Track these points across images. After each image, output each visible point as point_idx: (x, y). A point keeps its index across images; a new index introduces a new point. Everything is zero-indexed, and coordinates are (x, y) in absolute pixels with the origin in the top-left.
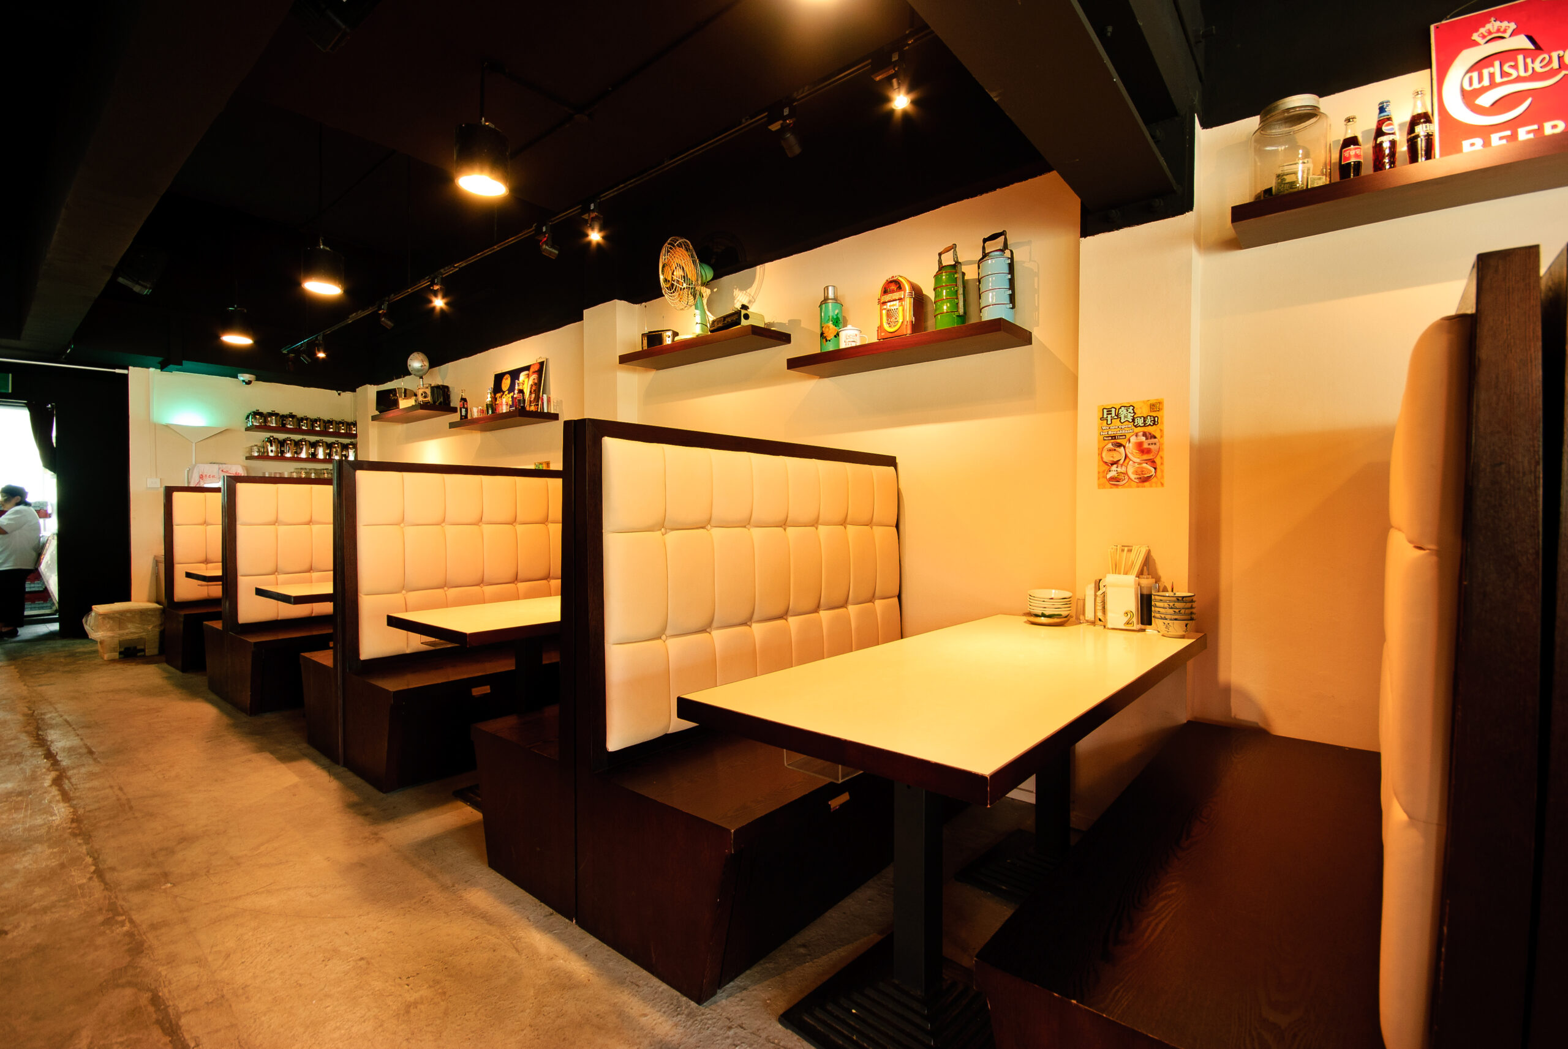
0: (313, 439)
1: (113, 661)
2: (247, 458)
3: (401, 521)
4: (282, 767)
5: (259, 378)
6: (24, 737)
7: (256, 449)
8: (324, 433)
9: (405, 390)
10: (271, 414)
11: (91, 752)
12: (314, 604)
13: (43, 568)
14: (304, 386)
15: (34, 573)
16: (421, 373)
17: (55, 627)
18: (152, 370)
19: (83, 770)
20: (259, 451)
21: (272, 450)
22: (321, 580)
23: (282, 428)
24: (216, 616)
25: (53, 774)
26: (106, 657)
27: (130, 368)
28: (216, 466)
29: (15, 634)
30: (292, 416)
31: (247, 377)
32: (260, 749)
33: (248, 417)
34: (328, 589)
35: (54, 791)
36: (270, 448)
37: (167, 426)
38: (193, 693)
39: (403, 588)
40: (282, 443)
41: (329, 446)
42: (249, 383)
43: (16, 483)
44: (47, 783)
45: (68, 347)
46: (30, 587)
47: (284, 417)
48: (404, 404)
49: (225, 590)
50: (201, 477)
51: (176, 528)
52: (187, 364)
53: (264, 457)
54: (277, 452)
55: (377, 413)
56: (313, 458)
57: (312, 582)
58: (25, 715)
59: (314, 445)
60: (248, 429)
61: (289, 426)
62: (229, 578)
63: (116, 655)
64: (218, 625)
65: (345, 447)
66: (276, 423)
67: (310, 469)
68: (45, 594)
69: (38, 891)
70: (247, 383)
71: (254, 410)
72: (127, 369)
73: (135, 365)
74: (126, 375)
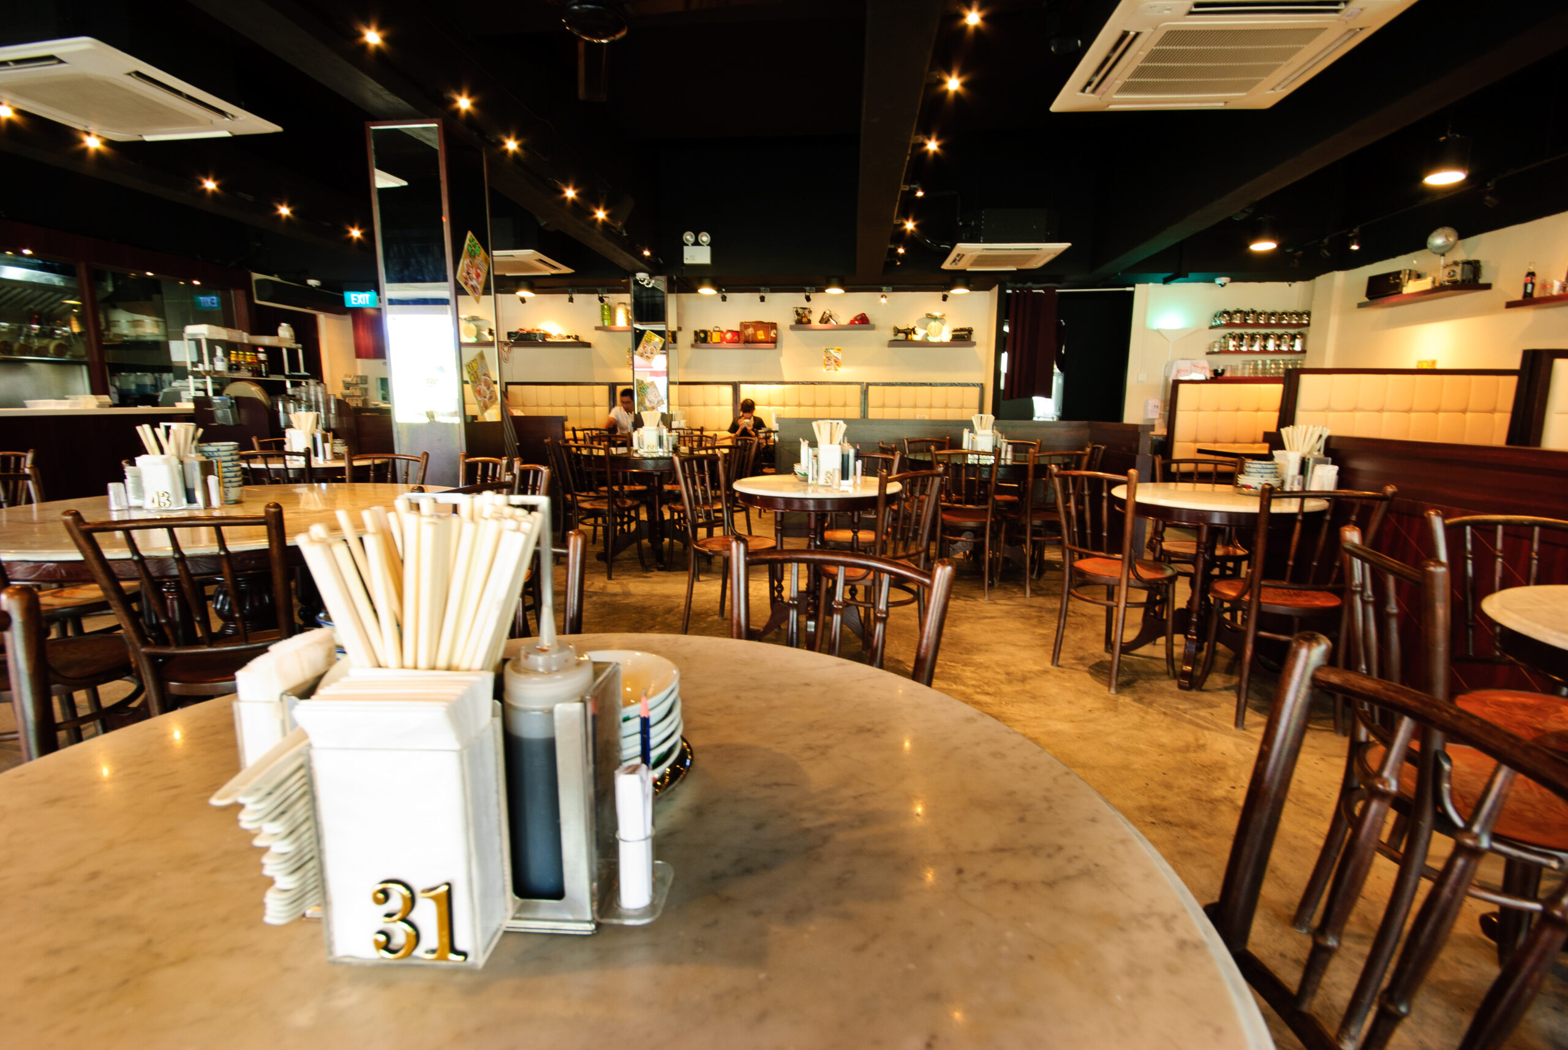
0: (1267, 331)
2: (1211, 353)
7: (1217, 345)
8: (1278, 325)
9: (1410, 271)
10: (1237, 312)
16: (1442, 251)
18: (1150, 285)
20: (1220, 347)
21: (1232, 344)
23: (1244, 323)
27: (1137, 285)
28: (1187, 362)
30: (1253, 312)
31: (1221, 279)
37: (1158, 331)
40: (1241, 337)
41: (1280, 337)
42: (1224, 285)
47: (1247, 314)
48: (1411, 287)
50: (1178, 371)
52: (1191, 275)
53: (1225, 351)
54: (1236, 346)
55: (1366, 300)
56: (1264, 350)
59: (1266, 337)
60: (1215, 327)
61: (1249, 322)
65: (1293, 337)
66: (1239, 320)
70: (1222, 286)
71: (1222, 309)
72: (1133, 286)
73: (1139, 283)
74: (1132, 294)
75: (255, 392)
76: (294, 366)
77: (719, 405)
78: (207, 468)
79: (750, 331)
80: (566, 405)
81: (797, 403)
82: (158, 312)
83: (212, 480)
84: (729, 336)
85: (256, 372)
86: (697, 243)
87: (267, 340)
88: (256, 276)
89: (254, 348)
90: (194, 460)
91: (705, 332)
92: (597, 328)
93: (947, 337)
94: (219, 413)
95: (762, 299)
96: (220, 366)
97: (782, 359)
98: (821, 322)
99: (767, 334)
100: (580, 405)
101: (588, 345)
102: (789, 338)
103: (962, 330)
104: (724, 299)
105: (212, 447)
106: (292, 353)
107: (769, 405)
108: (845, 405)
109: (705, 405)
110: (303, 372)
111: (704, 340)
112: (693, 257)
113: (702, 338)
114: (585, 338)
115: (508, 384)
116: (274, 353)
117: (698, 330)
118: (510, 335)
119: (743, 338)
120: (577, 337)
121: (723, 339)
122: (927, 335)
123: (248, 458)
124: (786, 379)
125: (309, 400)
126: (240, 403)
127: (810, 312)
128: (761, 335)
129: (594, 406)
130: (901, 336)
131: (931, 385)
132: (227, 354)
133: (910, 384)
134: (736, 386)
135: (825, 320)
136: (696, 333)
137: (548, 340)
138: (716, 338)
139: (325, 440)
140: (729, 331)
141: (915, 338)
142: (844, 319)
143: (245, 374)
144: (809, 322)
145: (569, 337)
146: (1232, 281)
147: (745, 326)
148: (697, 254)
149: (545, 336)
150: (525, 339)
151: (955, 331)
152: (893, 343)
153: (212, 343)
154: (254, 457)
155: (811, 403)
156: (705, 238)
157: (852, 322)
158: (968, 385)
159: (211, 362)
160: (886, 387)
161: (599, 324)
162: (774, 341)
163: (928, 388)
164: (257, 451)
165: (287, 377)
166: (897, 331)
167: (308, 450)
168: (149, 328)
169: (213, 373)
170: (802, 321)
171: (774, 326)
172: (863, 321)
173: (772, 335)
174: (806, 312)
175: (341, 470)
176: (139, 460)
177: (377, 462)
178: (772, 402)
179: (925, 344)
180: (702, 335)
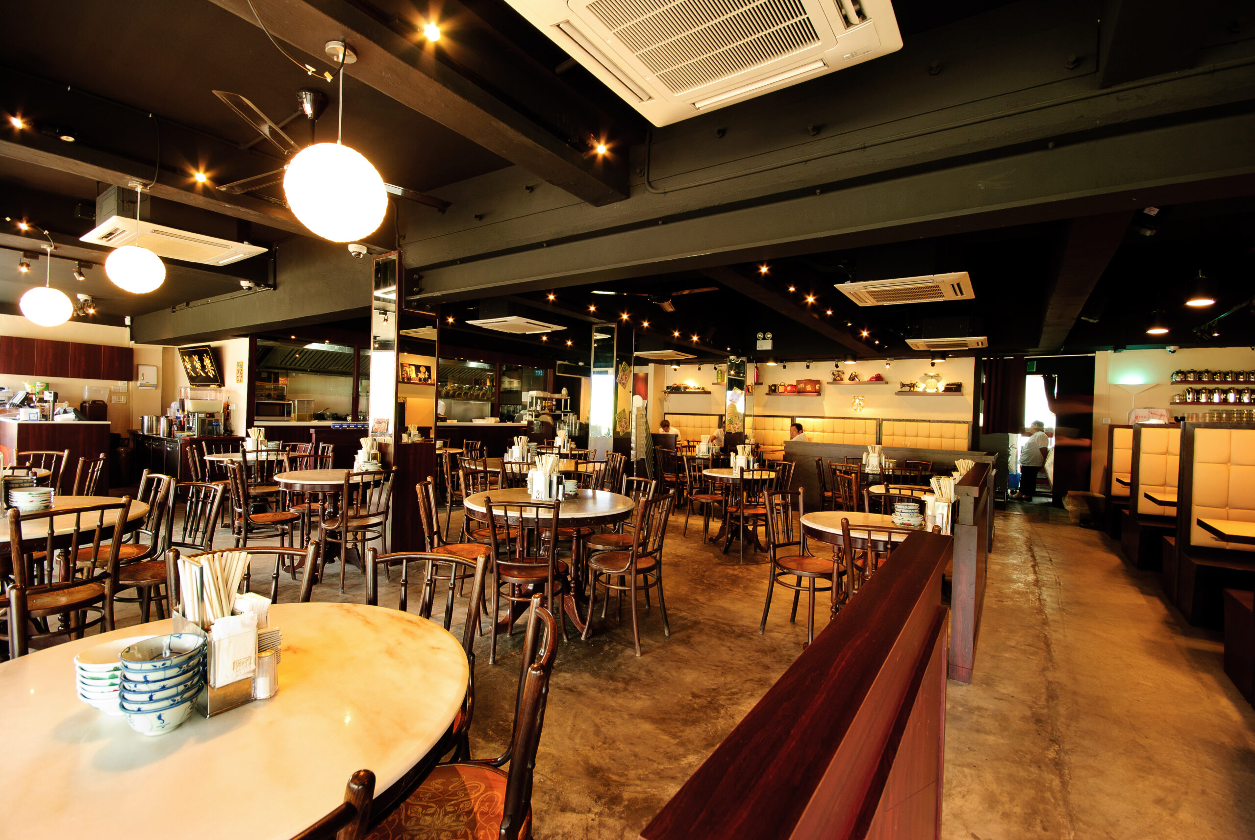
0: (1226, 387)
1: (1075, 524)
2: (1171, 404)
3: (1228, 461)
4: (1141, 596)
5: (1181, 347)
6: (1024, 546)
7: (1177, 397)
8: (1236, 381)
10: (1190, 372)
11: (1051, 560)
12: (1166, 507)
13: (1047, 465)
14: (1221, 347)
15: (1042, 469)
17: (1050, 500)
18: (1109, 351)
19: (1046, 566)
20: (1179, 399)
21: (1190, 397)
22: (1171, 493)
23: (1199, 381)
24: (1127, 507)
25: (1033, 563)
26: (1072, 521)
27: (1097, 352)
28: (1147, 410)
29: (1031, 500)
30: (1207, 371)
31: (1172, 348)
32: (1132, 585)
33: (1172, 376)
34: (1174, 498)
35: (1031, 569)
36: (1188, 396)
37: (1118, 386)
38: (1111, 549)
39: (1227, 505)
40: (1198, 392)
41: (1240, 392)
42: (1174, 352)
43: (1040, 420)
44: (1029, 566)
45: (1062, 348)
46: (1039, 475)
47: (1200, 373)
49: (1131, 492)
50: (1136, 417)
51: (1115, 450)
52: (1127, 347)
53: (1184, 402)
54: (1193, 398)
56: (1225, 402)
57: (1165, 493)
58: (1027, 538)
59: (1226, 392)
60: (1173, 383)
61: (1205, 380)
62: (1134, 484)
63: (1077, 521)
64: (1127, 512)
66: (1194, 378)
67: (1223, 411)
68: (1046, 480)
69: (1016, 596)
70: (1172, 352)
71: (1177, 370)
72: (1095, 353)
73: (1099, 350)
74: (1094, 357)
75: (549, 419)
76: (566, 407)
77: (782, 430)
78: (528, 451)
79: (802, 386)
80: (694, 427)
81: (832, 430)
82: (520, 378)
83: (529, 454)
84: (789, 388)
85: (551, 410)
86: (764, 339)
87: (557, 396)
88: (559, 362)
89: (551, 399)
90: (526, 448)
91: (775, 386)
92: (713, 384)
93: (941, 389)
94: (535, 428)
95: (808, 367)
96: (539, 408)
97: (824, 403)
98: (849, 379)
99: (813, 387)
100: (702, 427)
101: (709, 393)
102: (830, 391)
103: (953, 384)
104: (784, 367)
105: (531, 444)
106: (566, 401)
107: (814, 431)
108: (865, 433)
109: (774, 430)
110: (569, 410)
111: (774, 391)
112: (762, 346)
113: (773, 390)
114: (708, 389)
115: (666, 414)
116: (559, 401)
117: (771, 384)
118: (668, 388)
119: (798, 390)
120: (703, 389)
121: (786, 390)
122: (925, 388)
123: (540, 448)
124: (827, 415)
125: (569, 423)
126: (544, 424)
127: (843, 373)
128: (809, 388)
129: (710, 427)
130: (907, 388)
131: (930, 421)
132: (541, 403)
133: (914, 421)
134: (793, 418)
135: (852, 378)
136: (770, 387)
137: (687, 390)
138: (781, 389)
139: (568, 442)
140: (789, 385)
141: (916, 389)
142: (866, 377)
143: (547, 411)
144: (842, 379)
145: (699, 388)
146: (1180, 348)
147: (799, 382)
148: (765, 344)
149: (686, 388)
150: (676, 390)
151: (948, 385)
152: (900, 393)
153: (537, 398)
154: (543, 448)
155: (842, 431)
156: (769, 335)
157: (870, 380)
158: (959, 422)
159: (536, 406)
160: (896, 423)
161: (716, 382)
162: (819, 393)
163: (928, 424)
164: (546, 445)
165: (563, 412)
166: (903, 385)
167: (560, 446)
168: (515, 384)
169: (535, 411)
170: (837, 379)
171: (818, 382)
172: (879, 378)
173: (817, 388)
174: (840, 373)
175: (568, 454)
176: (513, 447)
177: (580, 452)
178: (816, 429)
179: (924, 394)
180: (773, 388)
